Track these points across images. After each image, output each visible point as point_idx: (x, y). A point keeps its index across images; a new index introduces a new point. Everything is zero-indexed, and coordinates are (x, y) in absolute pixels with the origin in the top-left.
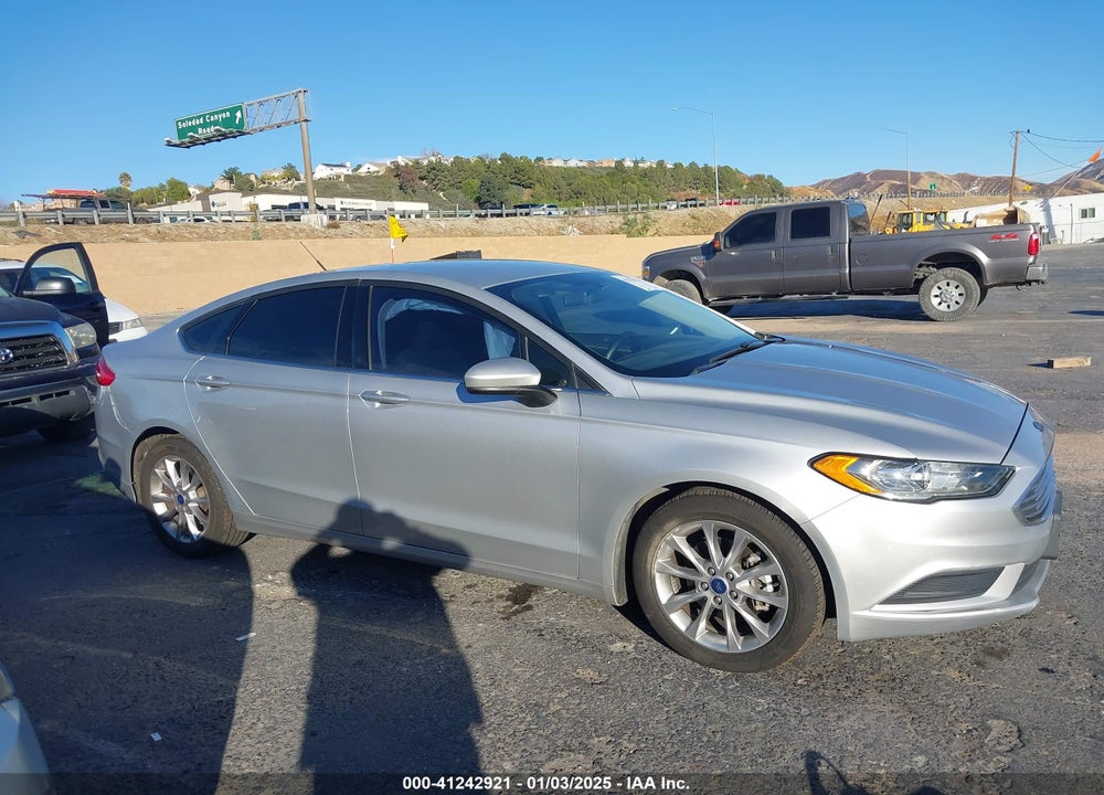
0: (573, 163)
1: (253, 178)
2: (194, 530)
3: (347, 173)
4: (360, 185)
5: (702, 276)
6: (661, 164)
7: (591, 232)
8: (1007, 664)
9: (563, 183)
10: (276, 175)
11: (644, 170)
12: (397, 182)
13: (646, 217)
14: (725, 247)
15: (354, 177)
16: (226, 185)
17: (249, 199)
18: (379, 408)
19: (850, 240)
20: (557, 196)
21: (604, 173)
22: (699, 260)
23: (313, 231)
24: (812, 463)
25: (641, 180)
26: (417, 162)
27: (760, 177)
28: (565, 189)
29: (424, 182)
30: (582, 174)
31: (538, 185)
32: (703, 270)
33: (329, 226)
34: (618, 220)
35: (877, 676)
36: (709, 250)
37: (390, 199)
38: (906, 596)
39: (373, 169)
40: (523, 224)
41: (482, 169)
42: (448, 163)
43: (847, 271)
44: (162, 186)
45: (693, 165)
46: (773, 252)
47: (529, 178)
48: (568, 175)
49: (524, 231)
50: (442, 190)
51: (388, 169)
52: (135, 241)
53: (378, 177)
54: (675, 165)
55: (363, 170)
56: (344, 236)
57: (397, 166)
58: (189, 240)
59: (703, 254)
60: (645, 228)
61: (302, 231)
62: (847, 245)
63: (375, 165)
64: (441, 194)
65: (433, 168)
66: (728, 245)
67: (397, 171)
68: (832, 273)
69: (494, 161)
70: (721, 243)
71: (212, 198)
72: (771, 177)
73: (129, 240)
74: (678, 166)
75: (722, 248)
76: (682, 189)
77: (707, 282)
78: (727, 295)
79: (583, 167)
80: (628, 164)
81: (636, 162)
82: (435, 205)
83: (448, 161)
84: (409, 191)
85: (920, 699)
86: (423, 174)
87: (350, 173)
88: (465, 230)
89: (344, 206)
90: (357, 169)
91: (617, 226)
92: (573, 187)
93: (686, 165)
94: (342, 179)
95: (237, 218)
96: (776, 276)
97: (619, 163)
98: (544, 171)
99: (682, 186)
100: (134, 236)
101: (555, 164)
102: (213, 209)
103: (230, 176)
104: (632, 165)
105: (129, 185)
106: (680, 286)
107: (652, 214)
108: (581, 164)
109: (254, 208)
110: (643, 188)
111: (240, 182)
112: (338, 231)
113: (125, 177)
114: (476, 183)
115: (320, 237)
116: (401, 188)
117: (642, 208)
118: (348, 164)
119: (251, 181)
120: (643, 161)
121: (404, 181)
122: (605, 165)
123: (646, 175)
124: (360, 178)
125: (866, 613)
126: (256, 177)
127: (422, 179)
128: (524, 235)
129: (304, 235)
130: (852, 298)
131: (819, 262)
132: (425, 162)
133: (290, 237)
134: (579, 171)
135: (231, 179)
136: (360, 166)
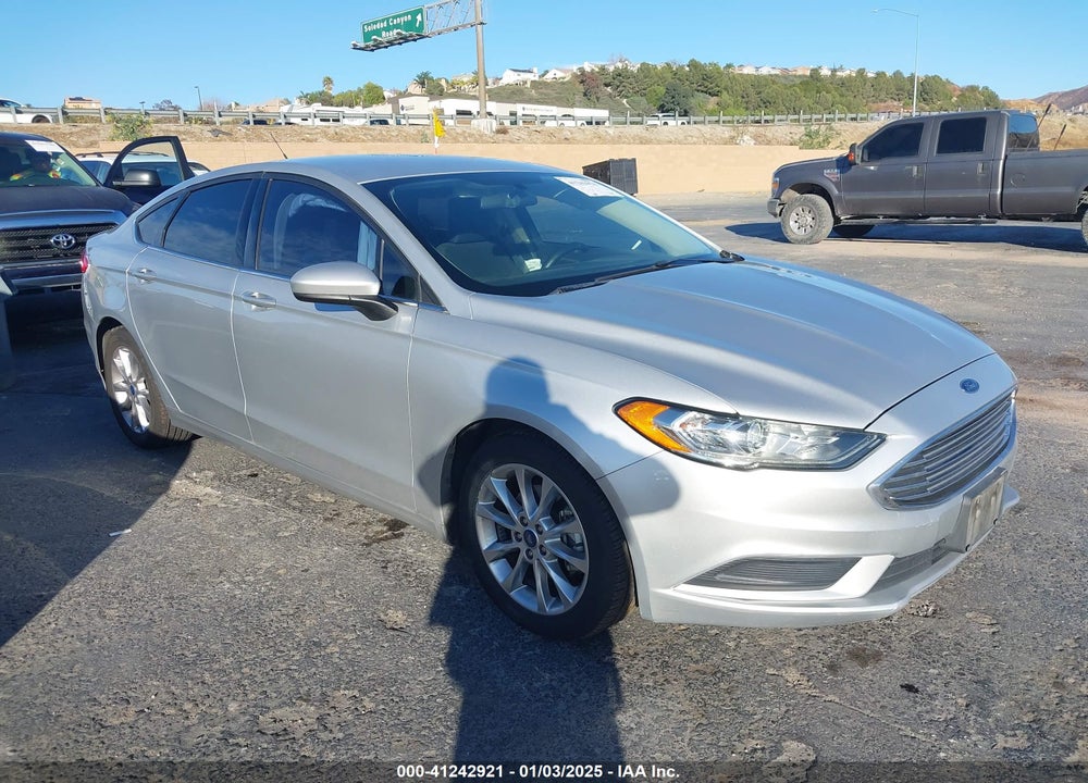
0: (765, 71)
1: (443, 83)
2: (144, 423)
3: (533, 79)
4: (546, 92)
5: (835, 192)
6: (861, 72)
7: (769, 143)
8: (869, 672)
9: (751, 91)
10: (465, 80)
11: (841, 78)
12: (581, 88)
13: (831, 129)
14: (862, 160)
15: (540, 83)
16: (418, 90)
17: (436, 104)
18: (256, 310)
19: (1006, 157)
20: (745, 105)
21: (798, 81)
22: (832, 174)
23: (481, 136)
24: (619, 408)
25: (836, 89)
26: (603, 68)
27: (973, 89)
28: (754, 98)
29: (609, 89)
30: (774, 82)
31: (725, 93)
32: (837, 184)
33: (498, 132)
34: (799, 131)
35: (700, 666)
36: (844, 164)
37: (572, 106)
38: (718, 577)
39: (560, 74)
40: (696, 133)
41: (669, 75)
42: (635, 70)
43: (999, 192)
44: (360, 90)
45: (897, 74)
46: (915, 169)
47: (717, 86)
48: (758, 83)
49: (695, 139)
50: (627, 97)
51: (575, 76)
52: (316, 140)
53: (563, 83)
54: (878, 74)
55: (549, 77)
56: (511, 142)
57: (582, 70)
58: (363, 141)
59: (838, 168)
60: (827, 141)
61: (471, 135)
62: (1001, 162)
63: (561, 70)
64: (625, 101)
65: (618, 74)
66: (866, 158)
67: (583, 78)
68: (980, 194)
69: (682, 67)
70: (858, 156)
71: (402, 102)
72: (987, 88)
73: (309, 141)
74: (880, 75)
75: (858, 161)
76: (881, 101)
77: (839, 198)
78: (861, 213)
79: (776, 75)
80: (825, 72)
81: (834, 71)
82: (616, 111)
83: (634, 67)
84: (593, 98)
85: (728, 701)
86: (608, 81)
87: (537, 79)
88: (633, 138)
89: (526, 112)
90: (543, 75)
91: (797, 138)
92: (763, 95)
93: (889, 73)
94: (528, 85)
95: (411, 121)
96: (916, 195)
97: (815, 72)
98: (733, 78)
99: (882, 96)
100: (315, 137)
101: (746, 71)
102: (402, 112)
103: (423, 80)
104: (830, 73)
105: (330, 89)
106: (810, 201)
107: (836, 125)
108: (773, 72)
109: (440, 112)
110: (838, 98)
111: (432, 87)
112: (506, 137)
113: (328, 81)
114: (662, 90)
115: (488, 142)
116: (585, 95)
117: (827, 120)
118: (535, 70)
119: (441, 85)
120: (841, 68)
121: (589, 87)
122: (800, 73)
123: (844, 84)
124: (546, 84)
125: (670, 592)
126: (447, 82)
127: (607, 85)
128: (695, 143)
129: (472, 140)
130: (1001, 223)
131: (968, 181)
132: (612, 69)
133: (459, 142)
134: (772, 79)
135: (423, 84)
136: (547, 72)
